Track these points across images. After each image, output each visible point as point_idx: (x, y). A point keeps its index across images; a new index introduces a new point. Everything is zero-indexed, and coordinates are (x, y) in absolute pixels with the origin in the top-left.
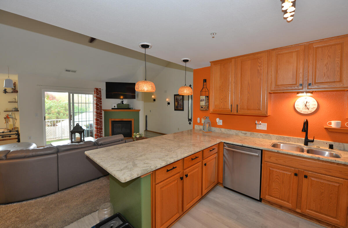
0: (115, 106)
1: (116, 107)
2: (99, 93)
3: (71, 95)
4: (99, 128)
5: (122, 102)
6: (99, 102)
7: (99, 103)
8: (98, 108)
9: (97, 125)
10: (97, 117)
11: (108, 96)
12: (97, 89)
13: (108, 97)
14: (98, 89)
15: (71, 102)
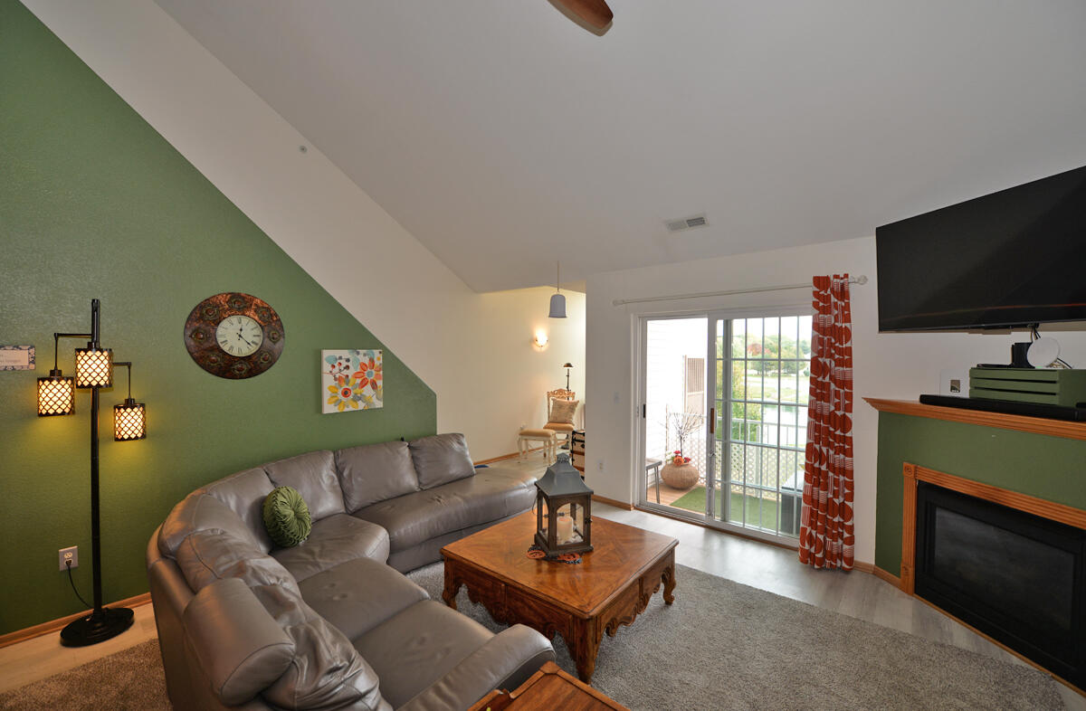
0: (955, 386)
1: (964, 392)
2: (833, 299)
3: (720, 324)
4: (822, 500)
5: (1020, 351)
6: (831, 356)
7: (828, 361)
8: (824, 386)
9: (817, 484)
10: (817, 440)
11: (893, 318)
12: (821, 282)
13: (889, 321)
14: (828, 278)
15: (719, 354)
